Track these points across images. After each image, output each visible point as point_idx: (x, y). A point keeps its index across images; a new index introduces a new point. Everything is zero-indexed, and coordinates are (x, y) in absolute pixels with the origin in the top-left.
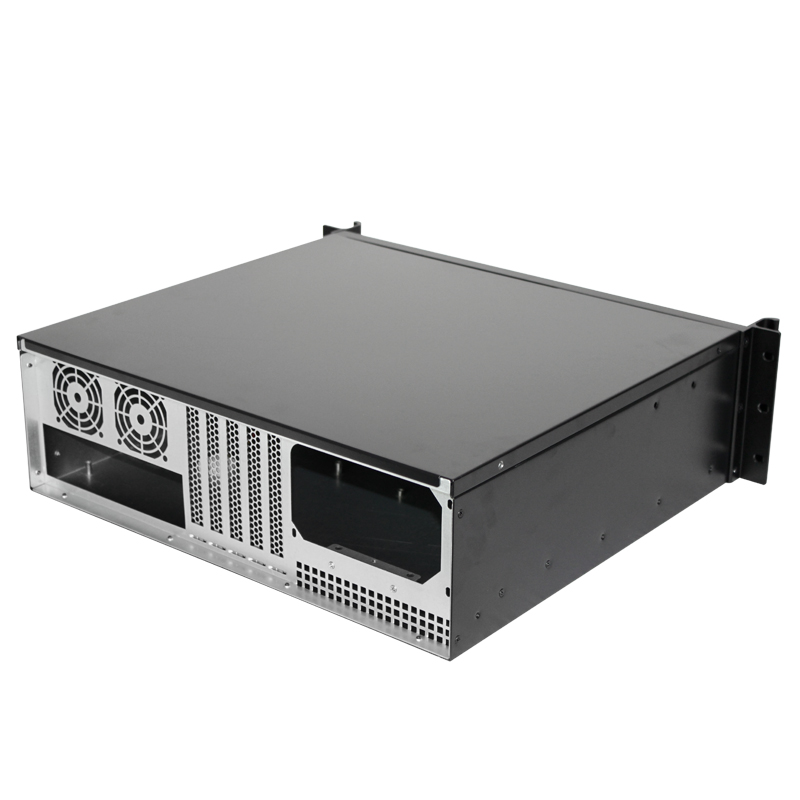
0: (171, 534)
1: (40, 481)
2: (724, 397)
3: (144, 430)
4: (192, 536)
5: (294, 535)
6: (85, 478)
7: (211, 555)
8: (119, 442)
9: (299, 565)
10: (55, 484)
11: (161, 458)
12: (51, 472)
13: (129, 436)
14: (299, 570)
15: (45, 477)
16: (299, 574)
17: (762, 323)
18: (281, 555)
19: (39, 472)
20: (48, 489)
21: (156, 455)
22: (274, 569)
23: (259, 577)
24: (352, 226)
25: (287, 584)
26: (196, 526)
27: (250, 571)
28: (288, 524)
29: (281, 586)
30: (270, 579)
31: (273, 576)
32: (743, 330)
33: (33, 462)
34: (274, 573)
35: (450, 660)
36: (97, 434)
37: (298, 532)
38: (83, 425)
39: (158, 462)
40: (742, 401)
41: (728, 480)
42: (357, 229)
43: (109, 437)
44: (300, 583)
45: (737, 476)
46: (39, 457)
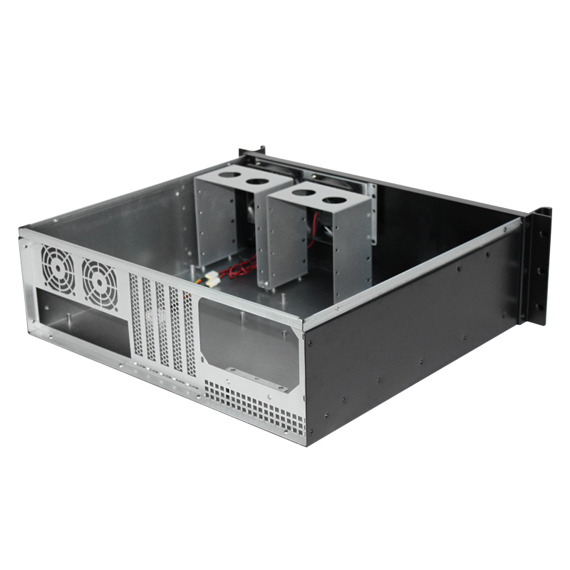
0: (122, 362)
1: (35, 327)
2: (514, 264)
3: (102, 290)
4: (135, 364)
5: (203, 361)
6: (67, 326)
7: (148, 377)
8: (86, 298)
9: (206, 382)
10: (45, 329)
11: (114, 309)
12: (43, 320)
13: (93, 295)
14: (207, 386)
15: (38, 325)
16: (207, 389)
17: (539, 211)
18: (195, 376)
19: (34, 321)
20: (40, 333)
21: (110, 307)
22: (190, 386)
23: (180, 390)
24: (259, 148)
25: (199, 396)
26: (138, 357)
27: (175, 387)
28: (198, 354)
29: (195, 397)
30: (188, 393)
31: (190, 391)
32: (525, 216)
33: (30, 313)
34: (190, 388)
35: (306, 446)
36: (71, 294)
37: (205, 360)
38: (62, 287)
39: (112, 312)
40: (526, 266)
41: (519, 323)
42: (262, 150)
43: (79, 296)
44: (207, 395)
45: (525, 320)
46: (34, 310)
